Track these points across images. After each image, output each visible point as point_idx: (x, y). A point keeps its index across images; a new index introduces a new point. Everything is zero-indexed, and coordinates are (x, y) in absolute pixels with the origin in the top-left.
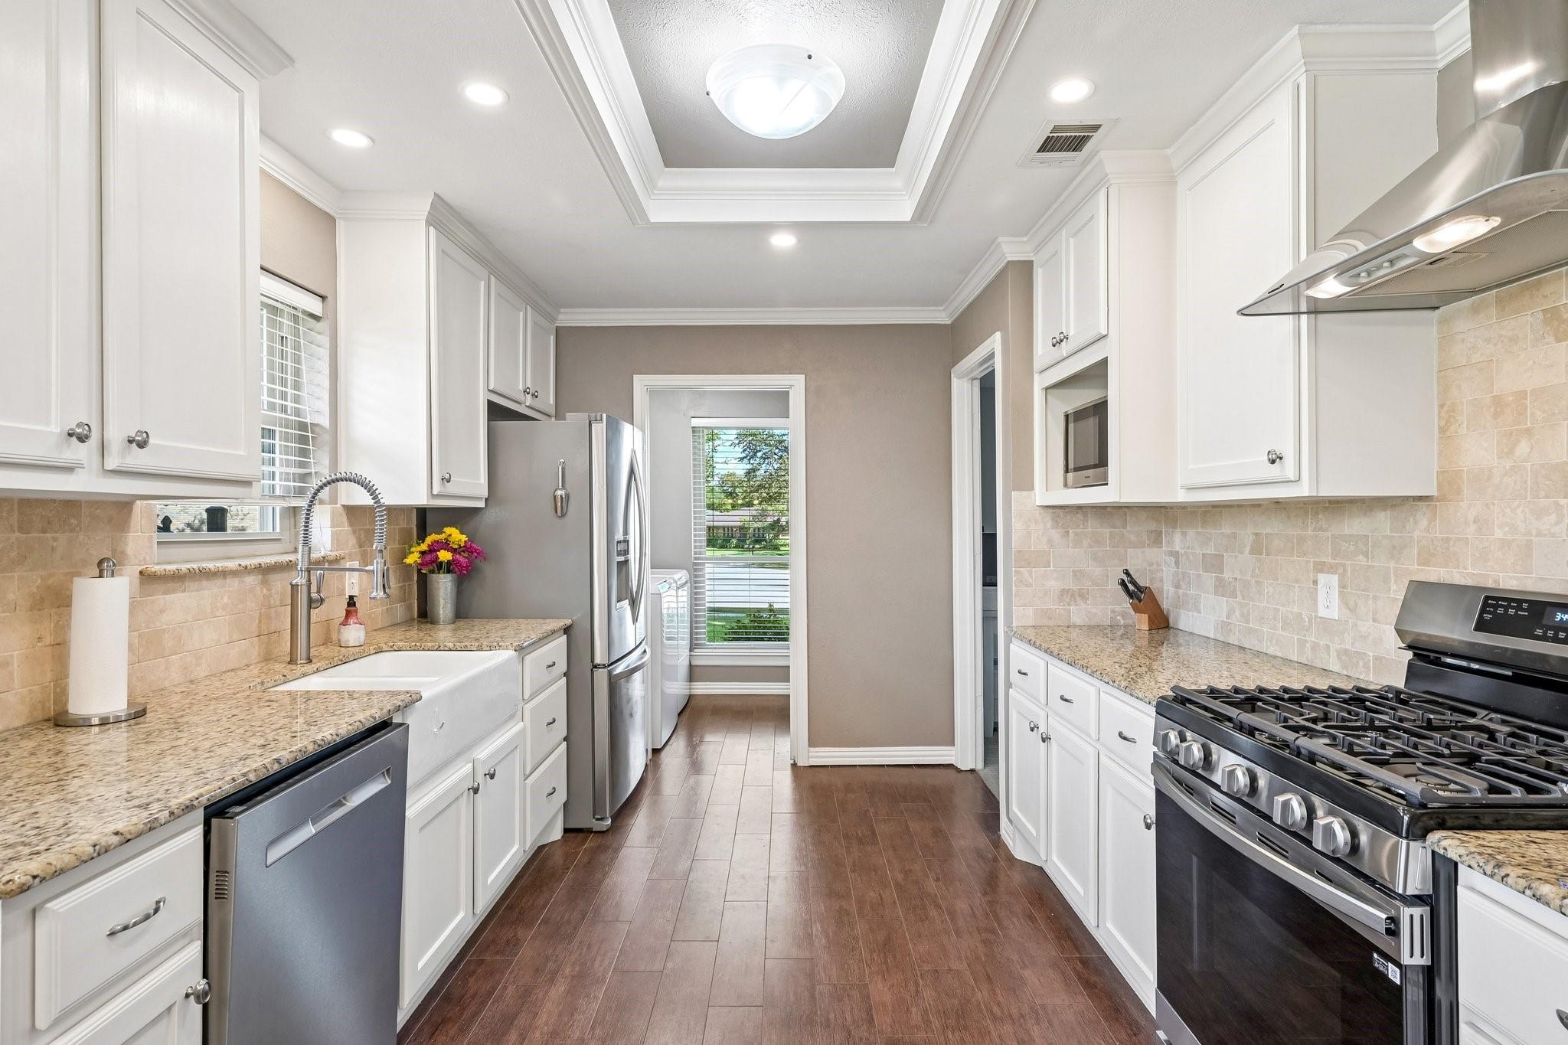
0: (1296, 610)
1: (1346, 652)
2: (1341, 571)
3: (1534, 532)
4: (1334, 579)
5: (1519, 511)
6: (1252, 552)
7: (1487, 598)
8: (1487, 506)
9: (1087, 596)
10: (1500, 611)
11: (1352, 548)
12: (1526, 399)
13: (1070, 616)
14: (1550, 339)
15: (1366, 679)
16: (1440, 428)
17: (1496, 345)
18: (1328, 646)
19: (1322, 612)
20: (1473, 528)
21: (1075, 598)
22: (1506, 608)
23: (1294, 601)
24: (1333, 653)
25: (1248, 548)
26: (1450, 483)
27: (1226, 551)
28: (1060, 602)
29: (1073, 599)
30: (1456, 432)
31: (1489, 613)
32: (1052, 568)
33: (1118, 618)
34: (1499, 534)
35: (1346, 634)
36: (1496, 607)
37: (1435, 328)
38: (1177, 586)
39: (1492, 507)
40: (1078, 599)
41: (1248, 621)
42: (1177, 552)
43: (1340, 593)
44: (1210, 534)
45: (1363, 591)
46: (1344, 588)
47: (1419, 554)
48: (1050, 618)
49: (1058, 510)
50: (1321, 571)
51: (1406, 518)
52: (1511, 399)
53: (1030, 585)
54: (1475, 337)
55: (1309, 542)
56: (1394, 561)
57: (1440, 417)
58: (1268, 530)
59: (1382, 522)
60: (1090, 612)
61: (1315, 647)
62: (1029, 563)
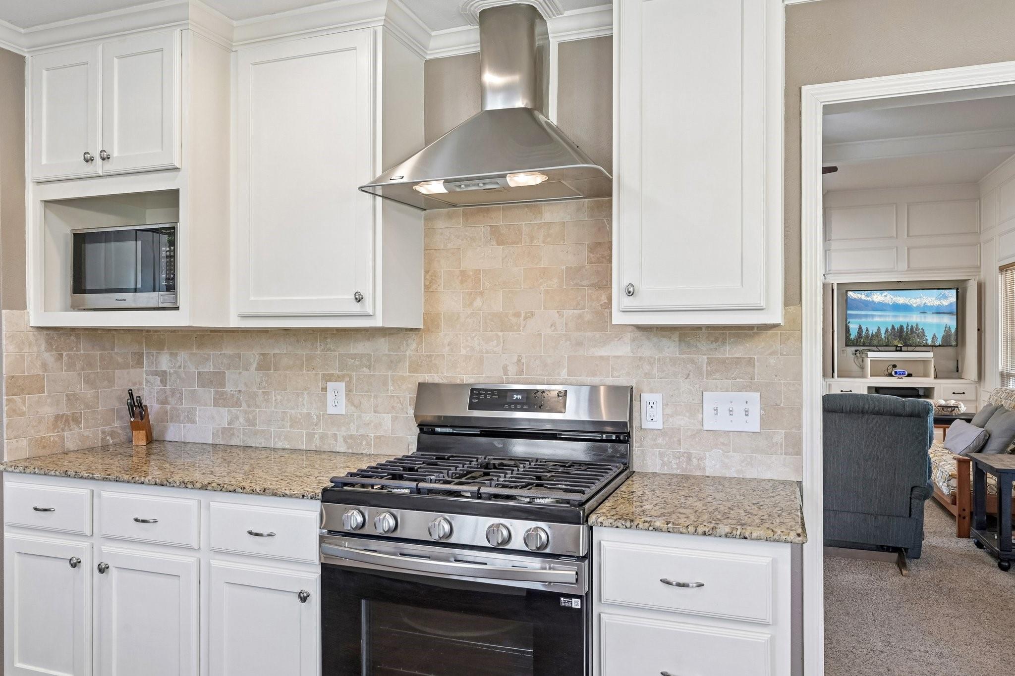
0: (305, 411)
1: (351, 436)
2: (347, 379)
3: (484, 351)
4: (342, 386)
5: (476, 339)
6: (258, 368)
7: (472, 390)
8: (457, 335)
9: (80, 420)
10: (482, 397)
11: (357, 363)
12: (480, 275)
13: (64, 443)
14: (494, 243)
15: (368, 453)
16: (425, 285)
17: (462, 240)
18: (335, 435)
19: (331, 410)
20: (447, 348)
21: (69, 423)
22: (485, 395)
23: (303, 405)
24: (340, 439)
25: (255, 365)
26: (431, 322)
27: (229, 369)
28: (54, 429)
29: (67, 424)
30: (436, 289)
31: (476, 398)
32: (46, 394)
33: (108, 438)
34: (463, 352)
35: (352, 424)
36: (479, 394)
37: (422, 222)
38: (164, 402)
39: (459, 336)
40: (72, 423)
41: (254, 425)
42: (165, 372)
43: (347, 395)
44: (209, 355)
45: (365, 392)
46: (350, 391)
47: (409, 366)
48: (44, 447)
49: (52, 332)
50: (330, 381)
51: (400, 343)
52: (471, 273)
53: (23, 414)
54: (450, 233)
55: (318, 360)
56: (391, 371)
57: (425, 279)
58: (277, 351)
59: (383, 345)
60: (83, 435)
61: (323, 437)
62: (23, 389)
